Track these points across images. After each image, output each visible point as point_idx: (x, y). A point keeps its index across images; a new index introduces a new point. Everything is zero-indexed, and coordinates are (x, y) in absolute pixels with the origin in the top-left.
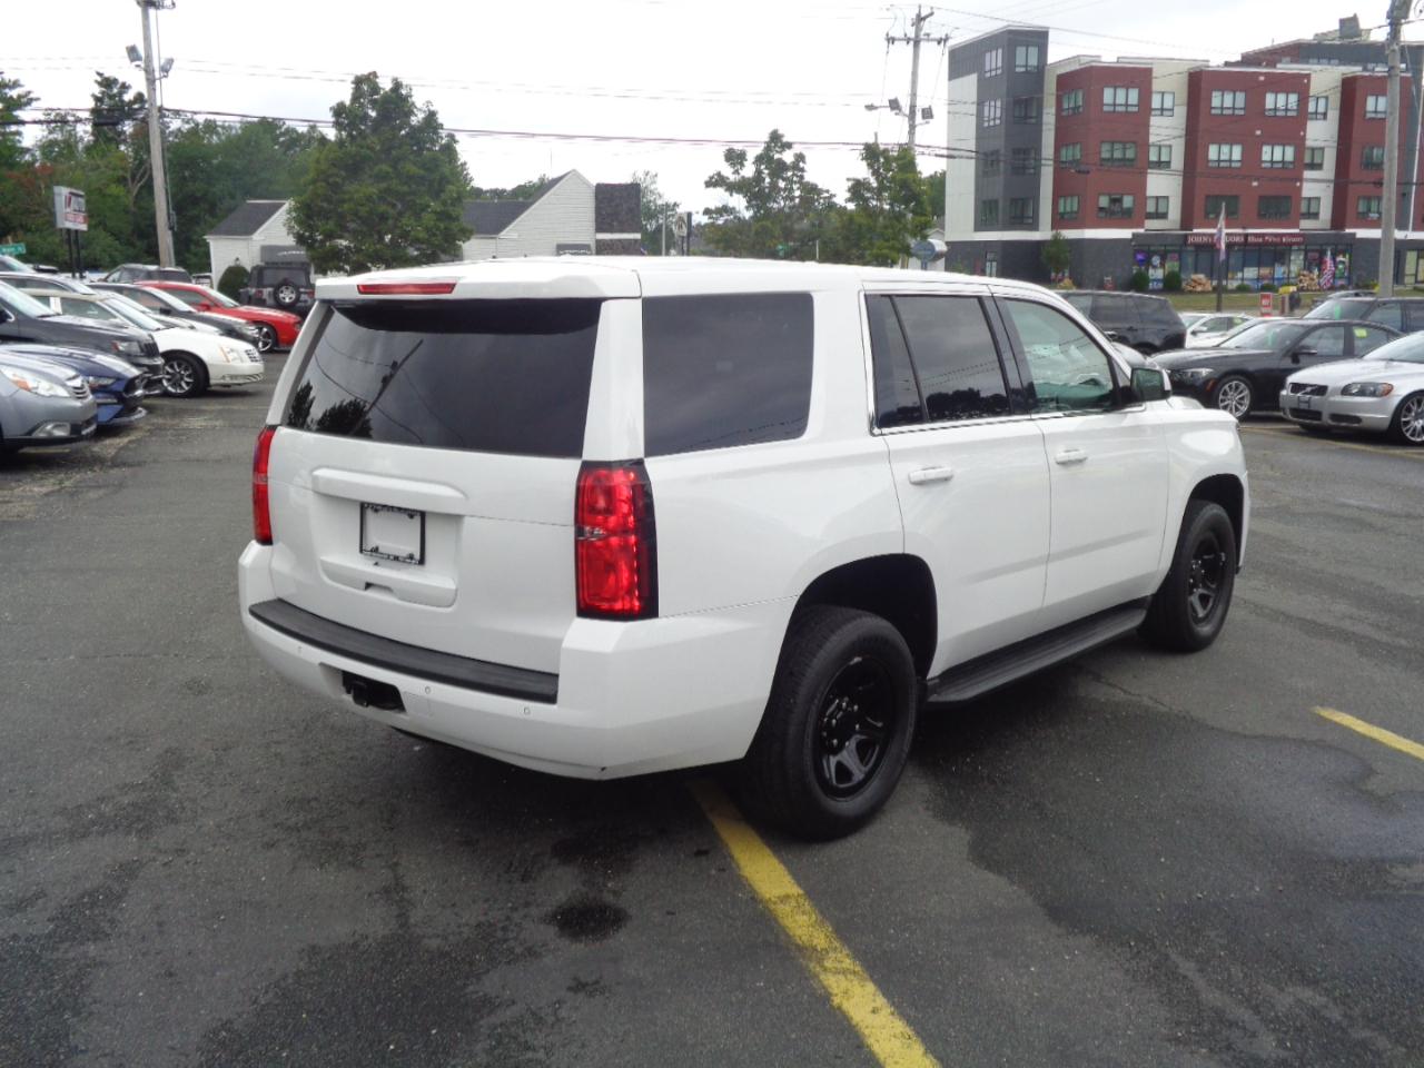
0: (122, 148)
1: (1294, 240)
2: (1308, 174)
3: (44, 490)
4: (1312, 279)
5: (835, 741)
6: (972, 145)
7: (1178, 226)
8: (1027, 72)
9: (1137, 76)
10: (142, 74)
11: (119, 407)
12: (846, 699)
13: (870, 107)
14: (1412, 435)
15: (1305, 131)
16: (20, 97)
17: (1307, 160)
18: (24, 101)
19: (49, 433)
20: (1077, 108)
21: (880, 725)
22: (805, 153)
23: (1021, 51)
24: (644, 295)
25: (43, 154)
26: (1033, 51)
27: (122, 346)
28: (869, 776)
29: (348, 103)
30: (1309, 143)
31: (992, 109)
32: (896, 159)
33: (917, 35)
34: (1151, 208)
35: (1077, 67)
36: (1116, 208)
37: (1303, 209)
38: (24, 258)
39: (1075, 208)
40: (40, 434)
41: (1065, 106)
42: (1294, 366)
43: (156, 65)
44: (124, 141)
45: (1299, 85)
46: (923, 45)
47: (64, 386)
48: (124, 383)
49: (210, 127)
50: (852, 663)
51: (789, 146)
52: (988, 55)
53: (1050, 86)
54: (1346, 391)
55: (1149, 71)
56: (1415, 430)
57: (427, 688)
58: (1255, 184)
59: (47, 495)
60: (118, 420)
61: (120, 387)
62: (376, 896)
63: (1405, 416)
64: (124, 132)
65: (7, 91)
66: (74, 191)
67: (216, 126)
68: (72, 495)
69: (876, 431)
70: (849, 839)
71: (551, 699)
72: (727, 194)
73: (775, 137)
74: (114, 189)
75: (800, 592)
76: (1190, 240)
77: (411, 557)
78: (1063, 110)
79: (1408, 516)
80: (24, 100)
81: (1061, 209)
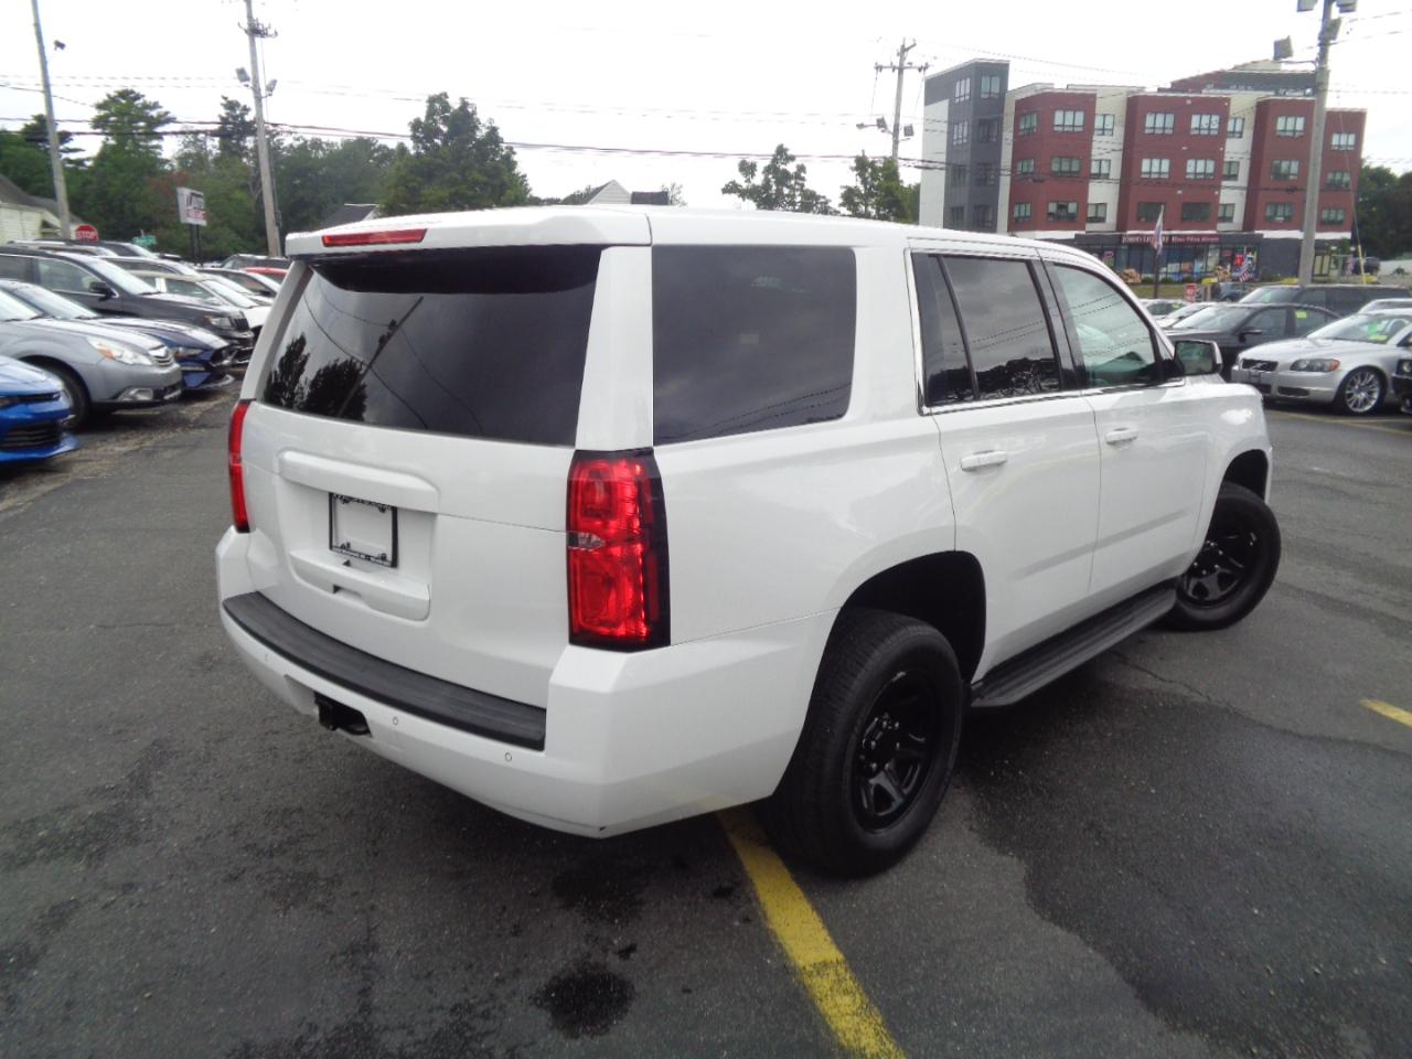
0: (245, 160)
1: (1212, 239)
2: (1224, 183)
3: (124, 449)
4: (1226, 273)
5: (874, 765)
6: (943, 158)
7: (1114, 229)
8: (989, 98)
9: (1084, 101)
10: (251, 93)
11: (208, 374)
12: (886, 716)
13: (861, 126)
14: (1355, 406)
15: (1224, 147)
16: (160, 116)
17: (1225, 172)
18: (165, 119)
19: (132, 397)
20: (1031, 128)
21: (922, 740)
22: (806, 165)
23: (985, 81)
24: (654, 242)
25: (181, 164)
26: (996, 81)
27: (214, 321)
28: (908, 800)
29: (423, 119)
30: (1227, 158)
31: (960, 131)
32: (882, 170)
33: (901, 63)
34: (1091, 213)
35: (1034, 93)
36: (1063, 213)
37: (1220, 214)
38: (152, 249)
39: (1028, 214)
40: (125, 399)
41: (1022, 127)
42: (1241, 345)
43: (263, 86)
44: (246, 155)
45: (1220, 108)
46: (906, 72)
47: (147, 355)
48: (210, 354)
49: (317, 144)
50: (895, 679)
51: (792, 158)
52: (958, 84)
53: (1010, 110)
54: (1295, 366)
55: (1094, 97)
56: (1357, 402)
57: (395, 718)
58: (1180, 192)
59: (125, 454)
60: (205, 387)
61: (207, 357)
62: (340, 959)
63: (1350, 389)
64: (245, 148)
65: (148, 111)
66: (194, 191)
67: (321, 143)
68: (149, 454)
69: (926, 410)
70: (890, 872)
71: (537, 744)
72: (741, 199)
73: (781, 151)
74: (238, 195)
75: (841, 603)
76: (1124, 240)
77: (383, 558)
78: (1020, 130)
79: (1378, 484)
80: (163, 119)
81: (1016, 214)
